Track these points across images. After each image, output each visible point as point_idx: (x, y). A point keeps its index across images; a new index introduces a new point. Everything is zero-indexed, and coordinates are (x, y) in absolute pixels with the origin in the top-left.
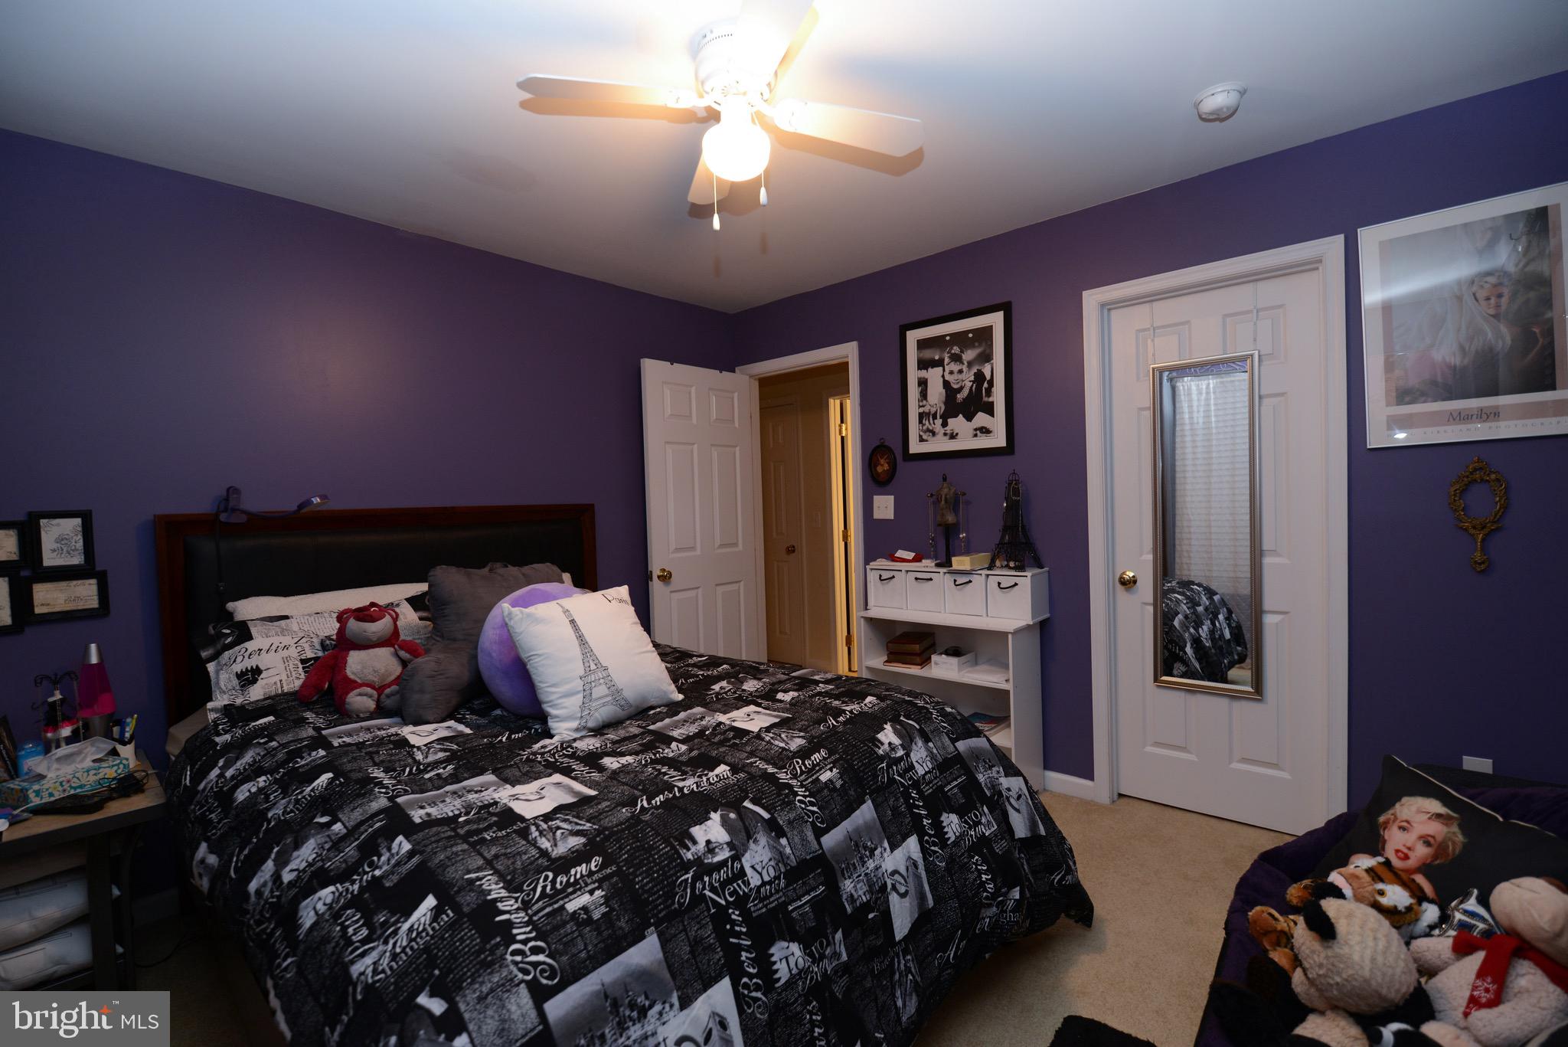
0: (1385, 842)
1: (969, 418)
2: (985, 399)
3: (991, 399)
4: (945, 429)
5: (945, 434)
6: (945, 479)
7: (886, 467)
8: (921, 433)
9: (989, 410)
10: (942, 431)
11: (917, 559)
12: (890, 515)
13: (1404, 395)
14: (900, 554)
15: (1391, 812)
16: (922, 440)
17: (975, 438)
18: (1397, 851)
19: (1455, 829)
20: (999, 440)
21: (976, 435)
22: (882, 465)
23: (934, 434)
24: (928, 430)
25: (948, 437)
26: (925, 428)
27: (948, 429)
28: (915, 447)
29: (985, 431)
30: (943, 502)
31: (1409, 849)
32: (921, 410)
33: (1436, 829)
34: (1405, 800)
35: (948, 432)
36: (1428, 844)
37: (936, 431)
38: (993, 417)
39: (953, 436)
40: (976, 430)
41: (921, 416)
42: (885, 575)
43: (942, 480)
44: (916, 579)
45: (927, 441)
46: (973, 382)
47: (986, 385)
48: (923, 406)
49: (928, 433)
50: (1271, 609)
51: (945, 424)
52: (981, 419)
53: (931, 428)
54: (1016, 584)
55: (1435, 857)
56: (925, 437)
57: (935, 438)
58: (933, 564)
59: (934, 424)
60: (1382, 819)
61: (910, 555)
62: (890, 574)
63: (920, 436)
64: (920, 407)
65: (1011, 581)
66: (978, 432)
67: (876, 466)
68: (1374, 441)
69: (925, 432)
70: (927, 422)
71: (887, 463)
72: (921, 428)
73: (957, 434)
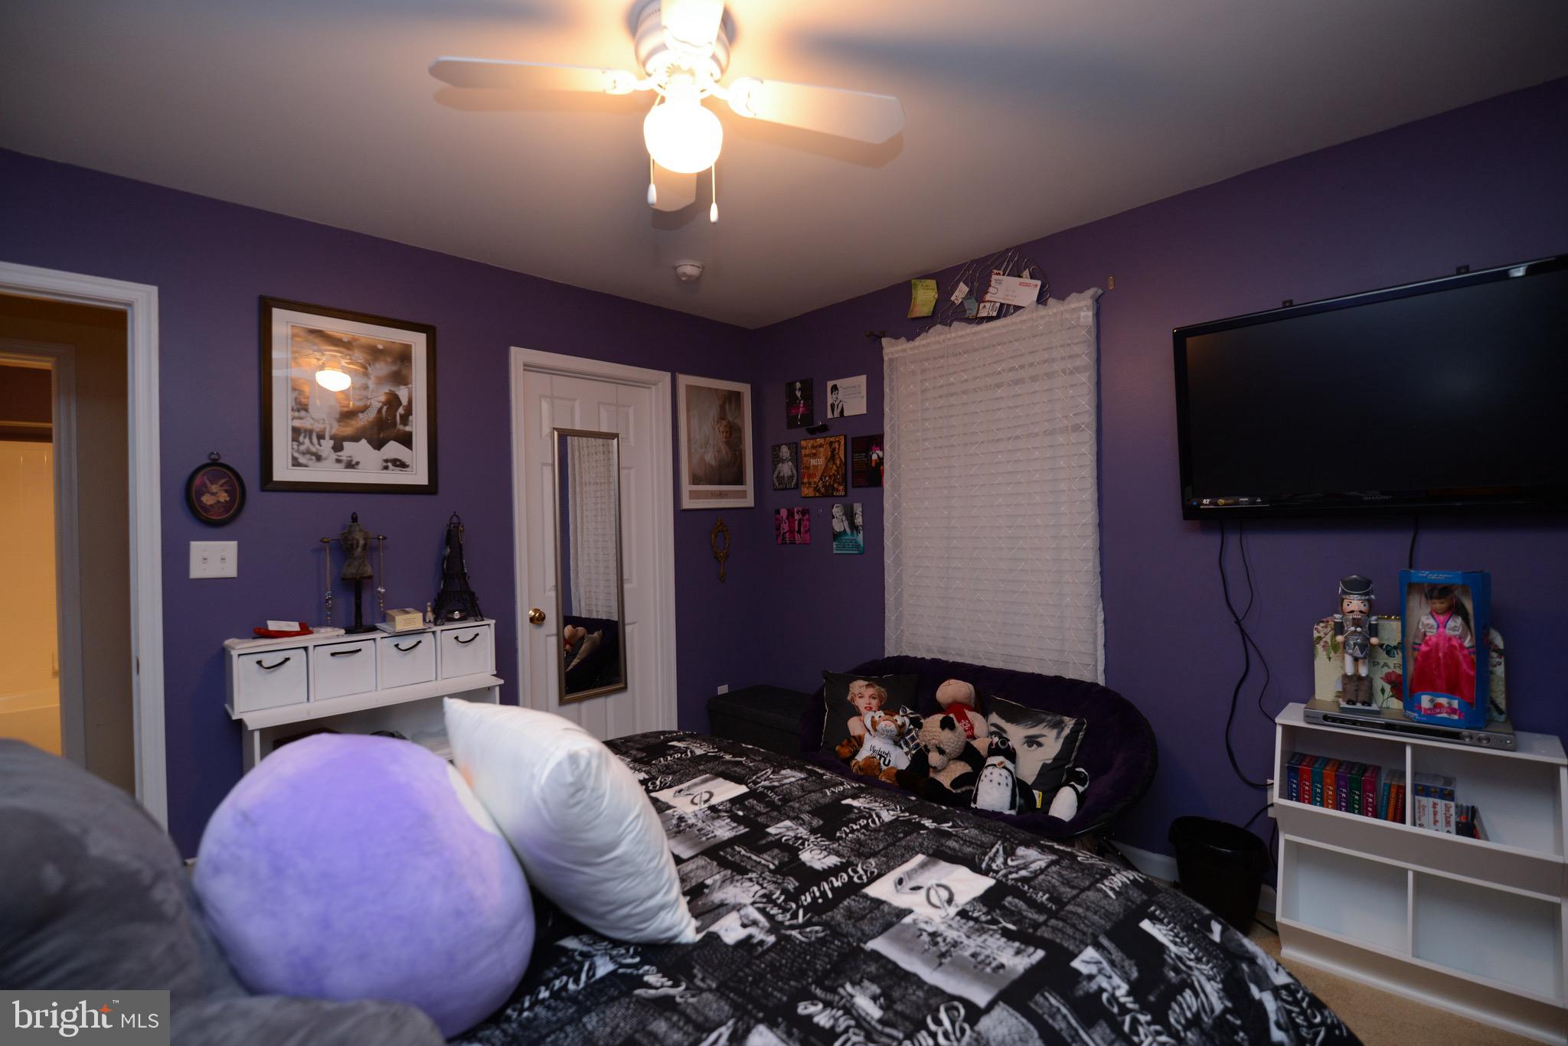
0: (857, 707)
1: (378, 445)
2: (401, 427)
3: (408, 429)
4: (339, 454)
5: (338, 461)
6: (355, 519)
7: (223, 497)
8: (296, 455)
9: (406, 440)
10: (334, 456)
11: (305, 630)
12: (230, 570)
13: (696, 480)
14: (273, 625)
15: (850, 693)
16: (296, 463)
17: (385, 471)
18: (865, 708)
19: (878, 687)
20: (418, 475)
21: (386, 468)
22: (213, 494)
23: (319, 458)
24: (308, 452)
25: (343, 465)
26: (302, 448)
27: (344, 455)
28: (282, 471)
29: (400, 464)
30: (359, 549)
31: (869, 704)
32: (297, 423)
33: (871, 691)
34: (851, 685)
35: (344, 458)
36: (875, 698)
37: (324, 454)
38: (411, 449)
39: (351, 465)
40: (386, 461)
41: (296, 431)
42: (269, 660)
43: (351, 520)
44: (333, 654)
45: (306, 466)
46: (384, 404)
47: (401, 411)
48: (300, 418)
49: (308, 456)
50: (630, 622)
51: (338, 447)
52: (393, 449)
53: (313, 450)
54: (477, 635)
55: (881, 702)
56: (302, 460)
57: (319, 464)
58: (343, 632)
59: (320, 445)
60: (849, 698)
61: (294, 626)
62: (279, 657)
63: (294, 459)
64: (294, 418)
65: (467, 635)
66: (390, 464)
67: (200, 494)
68: (687, 504)
69: (304, 454)
70: (307, 441)
71: (226, 491)
72: (295, 447)
73: (358, 463)
